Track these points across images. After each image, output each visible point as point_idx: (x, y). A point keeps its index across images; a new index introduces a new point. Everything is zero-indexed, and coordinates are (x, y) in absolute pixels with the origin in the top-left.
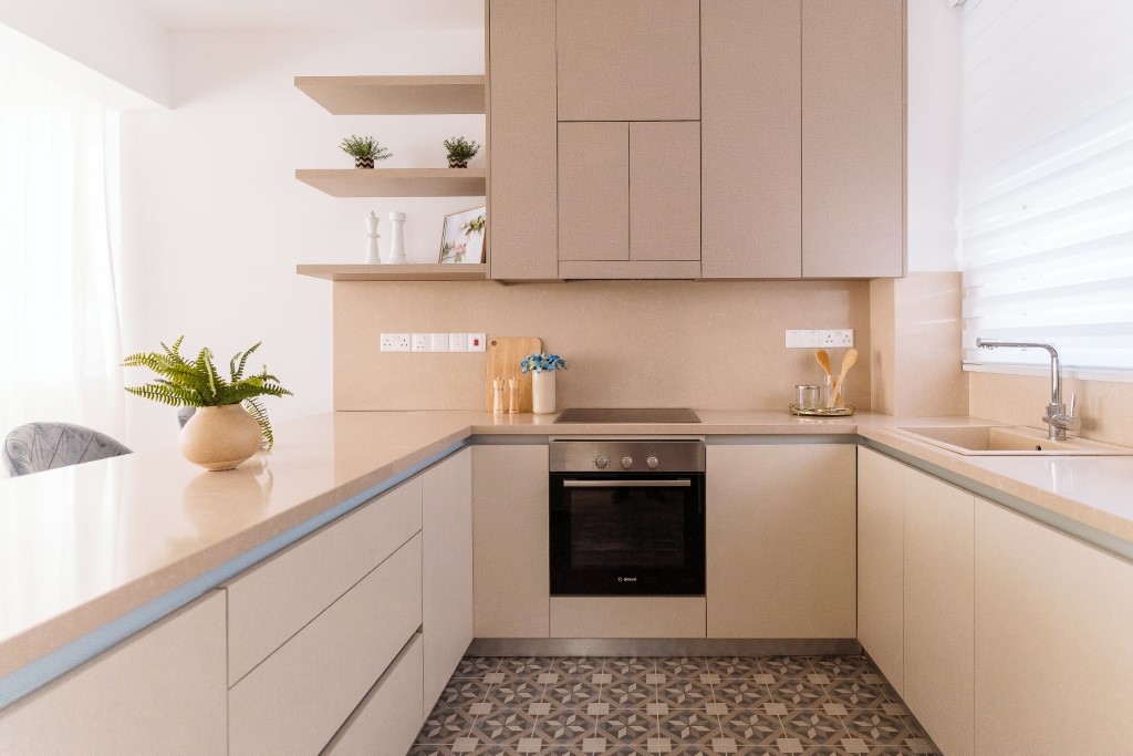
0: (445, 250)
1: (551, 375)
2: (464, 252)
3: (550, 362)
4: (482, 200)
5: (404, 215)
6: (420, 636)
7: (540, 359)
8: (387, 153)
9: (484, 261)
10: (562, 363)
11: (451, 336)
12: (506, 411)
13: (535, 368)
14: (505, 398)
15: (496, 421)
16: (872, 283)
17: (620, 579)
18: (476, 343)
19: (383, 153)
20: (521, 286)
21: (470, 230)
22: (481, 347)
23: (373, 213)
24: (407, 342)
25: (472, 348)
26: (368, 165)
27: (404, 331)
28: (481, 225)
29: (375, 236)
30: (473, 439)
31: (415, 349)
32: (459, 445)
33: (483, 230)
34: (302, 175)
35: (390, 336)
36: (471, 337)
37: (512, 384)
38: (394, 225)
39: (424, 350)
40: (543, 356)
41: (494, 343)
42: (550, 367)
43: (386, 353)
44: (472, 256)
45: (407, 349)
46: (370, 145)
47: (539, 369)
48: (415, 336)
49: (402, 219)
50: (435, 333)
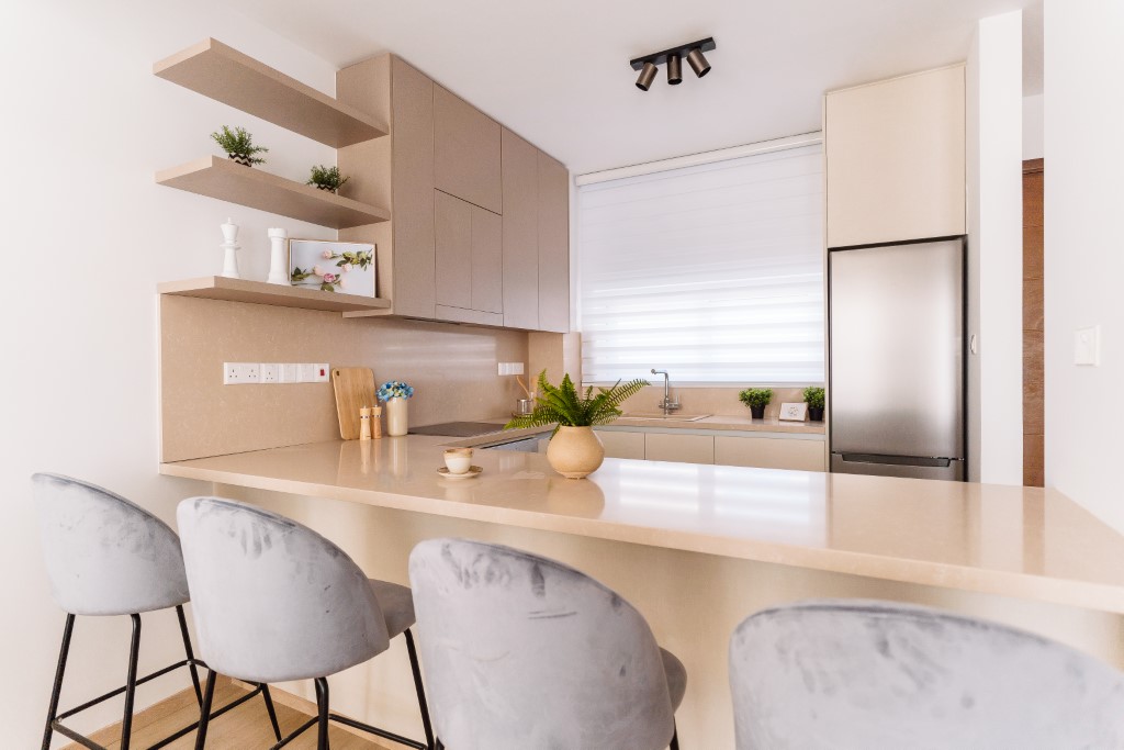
0: (295, 275)
11: (299, 366)
16: (531, 335)
18: (322, 373)
21: (344, 263)
22: (326, 378)
24: (256, 372)
25: (318, 378)
27: (252, 361)
28: (362, 261)
31: (262, 381)
33: (369, 266)
35: (238, 367)
36: (317, 367)
37: (376, 411)
41: (338, 373)
45: (254, 380)
48: (263, 366)
50: (283, 362)
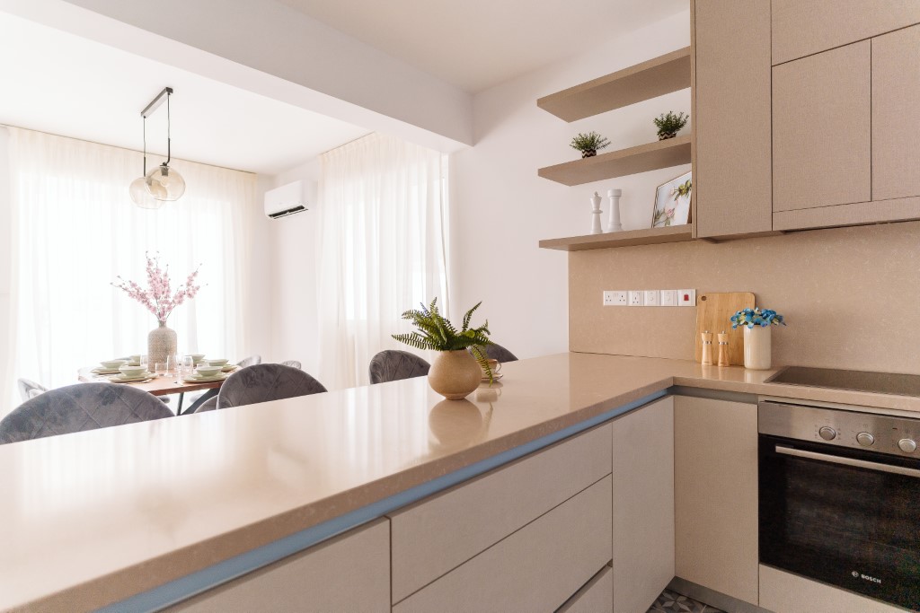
0: (656, 217)
1: (766, 331)
2: (672, 216)
3: (764, 317)
4: (689, 166)
5: (619, 191)
6: (610, 572)
7: (752, 314)
8: (607, 142)
9: (690, 221)
10: (780, 319)
11: (663, 292)
12: (715, 364)
13: (746, 323)
14: (713, 351)
15: (703, 373)
17: (854, 574)
18: (686, 298)
19: (604, 143)
20: (732, 243)
21: (678, 195)
22: (691, 302)
23: (596, 194)
24: (625, 298)
25: (682, 302)
26: (592, 155)
27: (622, 289)
28: (688, 189)
29: (598, 212)
30: (676, 389)
31: (631, 304)
32: (661, 394)
33: (690, 193)
34: (544, 173)
35: (611, 293)
36: (681, 293)
37: (721, 338)
38: (612, 201)
39: (638, 305)
40: (756, 311)
41: (704, 298)
42: (765, 322)
43: (608, 307)
44: (680, 219)
45: (624, 304)
46: (593, 139)
47: (751, 324)
48: (630, 293)
49: (618, 195)
50: (649, 289)
